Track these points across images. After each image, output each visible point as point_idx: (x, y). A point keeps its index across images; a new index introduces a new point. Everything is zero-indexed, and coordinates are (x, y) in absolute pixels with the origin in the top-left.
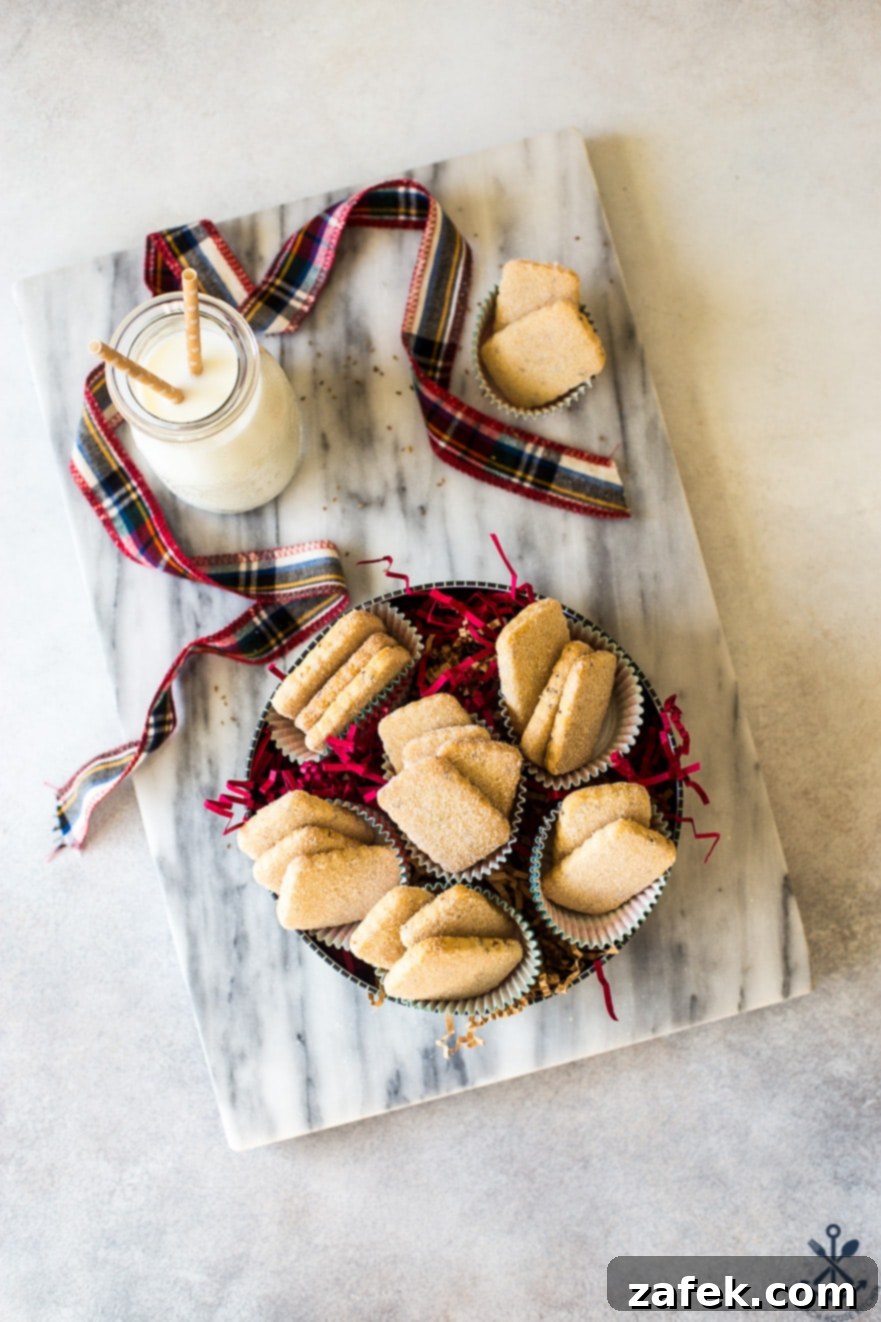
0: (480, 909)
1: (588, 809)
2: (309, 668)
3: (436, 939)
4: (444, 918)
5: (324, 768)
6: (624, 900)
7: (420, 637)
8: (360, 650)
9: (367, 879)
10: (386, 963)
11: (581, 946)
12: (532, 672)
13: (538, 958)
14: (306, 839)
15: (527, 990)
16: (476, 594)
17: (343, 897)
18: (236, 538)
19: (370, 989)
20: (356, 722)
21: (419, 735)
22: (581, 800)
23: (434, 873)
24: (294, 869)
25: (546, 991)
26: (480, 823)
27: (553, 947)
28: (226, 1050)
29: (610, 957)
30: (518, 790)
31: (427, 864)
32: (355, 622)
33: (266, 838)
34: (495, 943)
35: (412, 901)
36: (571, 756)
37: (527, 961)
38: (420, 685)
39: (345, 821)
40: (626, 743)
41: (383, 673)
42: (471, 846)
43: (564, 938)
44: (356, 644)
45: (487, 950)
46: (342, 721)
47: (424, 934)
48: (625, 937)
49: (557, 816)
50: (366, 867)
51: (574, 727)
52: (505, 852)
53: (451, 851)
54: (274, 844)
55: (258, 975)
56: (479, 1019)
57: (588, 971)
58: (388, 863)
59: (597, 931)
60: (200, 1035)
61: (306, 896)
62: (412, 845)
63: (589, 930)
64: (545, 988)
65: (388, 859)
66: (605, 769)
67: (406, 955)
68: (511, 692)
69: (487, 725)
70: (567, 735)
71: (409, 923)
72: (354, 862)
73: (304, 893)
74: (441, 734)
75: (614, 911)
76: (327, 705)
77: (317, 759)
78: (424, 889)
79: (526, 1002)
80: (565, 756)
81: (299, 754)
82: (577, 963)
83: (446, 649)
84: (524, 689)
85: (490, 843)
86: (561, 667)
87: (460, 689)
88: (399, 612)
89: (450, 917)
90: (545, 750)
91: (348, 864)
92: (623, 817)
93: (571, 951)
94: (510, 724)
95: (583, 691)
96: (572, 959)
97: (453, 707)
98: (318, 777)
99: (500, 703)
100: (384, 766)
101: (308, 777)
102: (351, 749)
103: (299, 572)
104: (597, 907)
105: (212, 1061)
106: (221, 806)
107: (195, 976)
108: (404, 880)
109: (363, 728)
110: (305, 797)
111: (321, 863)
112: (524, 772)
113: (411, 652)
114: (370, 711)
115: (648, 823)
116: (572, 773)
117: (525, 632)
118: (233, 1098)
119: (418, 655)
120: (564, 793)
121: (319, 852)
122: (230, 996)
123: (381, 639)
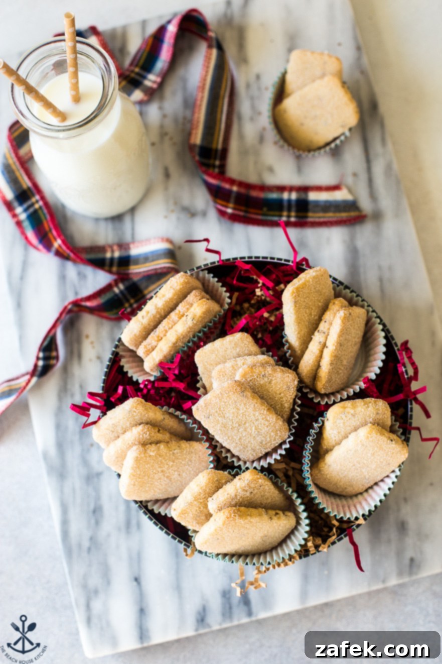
0: (267, 488)
1: (346, 417)
2: (148, 312)
3: (234, 508)
4: (241, 493)
5: (156, 385)
6: (369, 485)
7: (228, 294)
8: (185, 300)
9: (185, 465)
10: (197, 526)
11: (338, 517)
12: (307, 318)
13: (307, 525)
14: (142, 433)
15: (299, 548)
16: (268, 267)
17: (168, 477)
18: (104, 236)
19: (185, 545)
20: (181, 352)
21: (225, 362)
22: (341, 410)
23: (233, 462)
24: (132, 454)
25: (312, 550)
26: (267, 426)
27: (317, 518)
28: (85, 586)
29: (358, 526)
30: (295, 403)
31: (229, 455)
32: (182, 280)
33: (113, 432)
34: (277, 514)
35: (217, 480)
36: (334, 380)
37: (299, 528)
38: (227, 328)
39: (171, 423)
40: (373, 371)
41: (200, 317)
42: (261, 443)
43: (326, 511)
44: (182, 296)
45: (271, 518)
46: (171, 351)
47: (225, 505)
48: (370, 511)
49: (323, 422)
50: (185, 456)
51: (336, 359)
52: (284, 447)
53: (247, 447)
54: (118, 437)
55: (109, 535)
56: (263, 568)
57: (342, 536)
58: (201, 453)
59: (349, 507)
60: (68, 577)
61: (141, 476)
62: (217, 442)
63: (343, 507)
64: (311, 547)
65: (201, 450)
66: (358, 390)
67: (212, 519)
68: (292, 333)
69: (272, 356)
70: (331, 364)
71: (215, 496)
72: (176, 451)
73: (139, 473)
74: (240, 361)
75: (361, 494)
76: (160, 339)
77: (152, 379)
78: (226, 473)
79: (298, 558)
80: (329, 380)
81: (140, 376)
82: (334, 530)
83: (246, 305)
84: (301, 330)
85: (275, 440)
86: (328, 316)
87: (255, 333)
88: (213, 277)
89: (245, 493)
90: (315, 376)
91: (171, 453)
92: (371, 423)
93: (330, 521)
94: (290, 356)
95: (343, 332)
96: (331, 527)
97: (249, 342)
98: (152, 392)
99: (284, 340)
100: (198, 385)
101: (145, 391)
102: (177, 372)
103: (146, 258)
104: (350, 490)
105: (74, 594)
106: (82, 409)
107: (65, 534)
108: (212, 466)
109: (185, 358)
110: (141, 402)
111: (152, 450)
112: (299, 389)
113: (222, 306)
114: (190, 344)
115: (388, 429)
116: (333, 394)
117: (303, 288)
118: (89, 620)
119: (226, 307)
120: (328, 407)
121: (151, 444)
122: (89, 549)
123: (200, 294)
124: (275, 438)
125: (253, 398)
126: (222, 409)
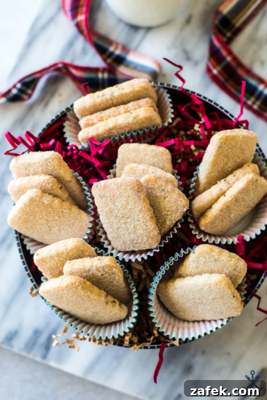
0: (117, 278)
1: (209, 258)
2: (104, 95)
3: (82, 279)
4: (94, 270)
5: (80, 153)
6: (198, 319)
7: (173, 116)
8: (137, 101)
9: (67, 225)
10: (50, 276)
11: (160, 330)
12: (222, 165)
13: (133, 323)
14: (46, 182)
15: (116, 337)
16: (215, 113)
17: (49, 227)
19: (34, 285)
20: (112, 139)
21: (140, 164)
22: (209, 251)
23: (104, 243)
25: (127, 343)
26: (144, 230)
27: (145, 321)
29: (173, 345)
30: (176, 225)
31: (103, 236)
32: (143, 85)
33: (26, 169)
34: (114, 302)
35: (82, 251)
36: (216, 224)
37: (127, 321)
38: (157, 141)
39: (74, 187)
40: (250, 235)
41: (141, 119)
42: (133, 240)
43: (153, 321)
44: (137, 97)
45: (107, 303)
46: (105, 133)
47: (77, 272)
48: (187, 339)
49: (190, 252)
50: (70, 218)
51: (227, 208)
52: (149, 254)
53: (120, 237)
54: (28, 175)
56: (81, 336)
57: (156, 346)
58: (84, 224)
59: (173, 327)
62: (100, 221)
63: (169, 324)
64: (127, 341)
65: (86, 220)
66: (230, 243)
67: (61, 277)
68: (204, 170)
69: (179, 180)
70: (221, 211)
71: (73, 262)
72: (65, 211)
73: (28, 210)
74: (151, 169)
75: (188, 322)
76: (101, 120)
77: (80, 147)
78: (93, 249)
79: (112, 343)
80: (212, 223)
81: (72, 140)
82: (152, 338)
83: (182, 133)
84: (212, 172)
85: (144, 244)
86: (239, 172)
87: (177, 157)
88: (169, 98)
89: (97, 272)
90: (203, 213)
91: (61, 210)
92: (226, 274)
93: (153, 330)
94: (194, 188)
95: (244, 191)
96: (151, 334)
97: (167, 159)
98: (75, 157)
99: (195, 173)
100: (111, 171)
101: (69, 153)
102: (100, 152)
104: (181, 314)
108: (86, 237)
109: (114, 146)
110: (59, 159)
111: (47, 199)
112: (185, 217)
113: (163, 122)
114: (123, 137)
115: (236, 286)
116: (210, 235)
117: (232, 139)
119: (166, 124)
120: (200, 242)
121: (49, 194)
123: (151, 103)
124: (145, 242)
125: (144, 201)
126: (115, 197)
